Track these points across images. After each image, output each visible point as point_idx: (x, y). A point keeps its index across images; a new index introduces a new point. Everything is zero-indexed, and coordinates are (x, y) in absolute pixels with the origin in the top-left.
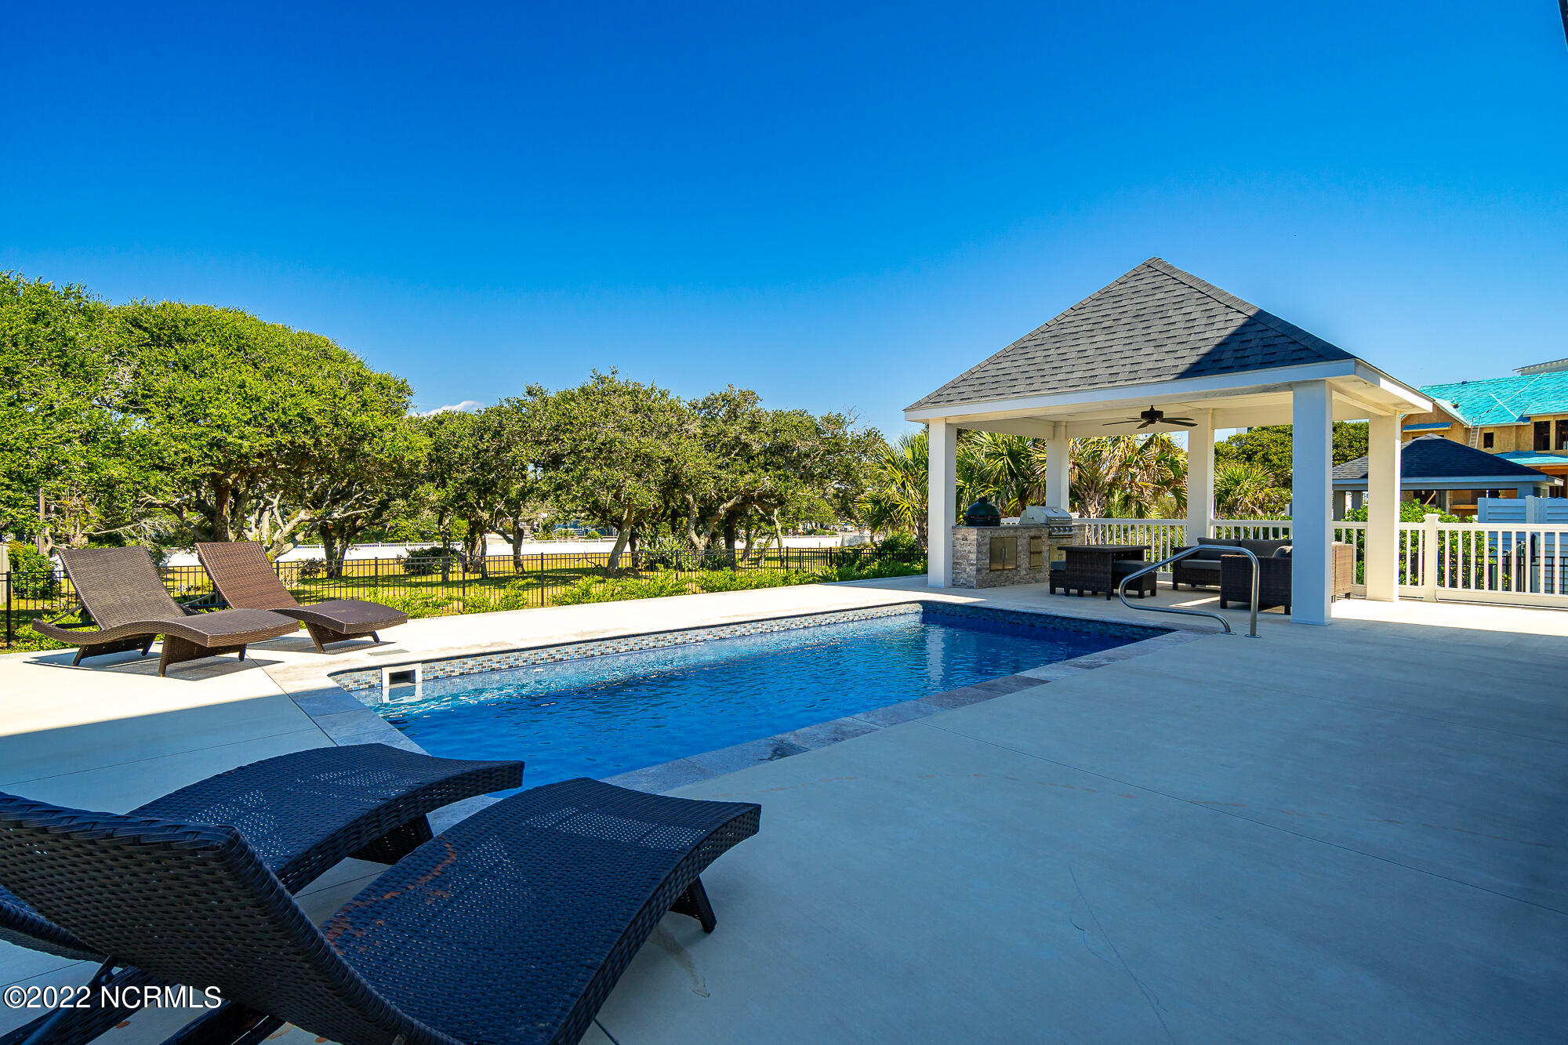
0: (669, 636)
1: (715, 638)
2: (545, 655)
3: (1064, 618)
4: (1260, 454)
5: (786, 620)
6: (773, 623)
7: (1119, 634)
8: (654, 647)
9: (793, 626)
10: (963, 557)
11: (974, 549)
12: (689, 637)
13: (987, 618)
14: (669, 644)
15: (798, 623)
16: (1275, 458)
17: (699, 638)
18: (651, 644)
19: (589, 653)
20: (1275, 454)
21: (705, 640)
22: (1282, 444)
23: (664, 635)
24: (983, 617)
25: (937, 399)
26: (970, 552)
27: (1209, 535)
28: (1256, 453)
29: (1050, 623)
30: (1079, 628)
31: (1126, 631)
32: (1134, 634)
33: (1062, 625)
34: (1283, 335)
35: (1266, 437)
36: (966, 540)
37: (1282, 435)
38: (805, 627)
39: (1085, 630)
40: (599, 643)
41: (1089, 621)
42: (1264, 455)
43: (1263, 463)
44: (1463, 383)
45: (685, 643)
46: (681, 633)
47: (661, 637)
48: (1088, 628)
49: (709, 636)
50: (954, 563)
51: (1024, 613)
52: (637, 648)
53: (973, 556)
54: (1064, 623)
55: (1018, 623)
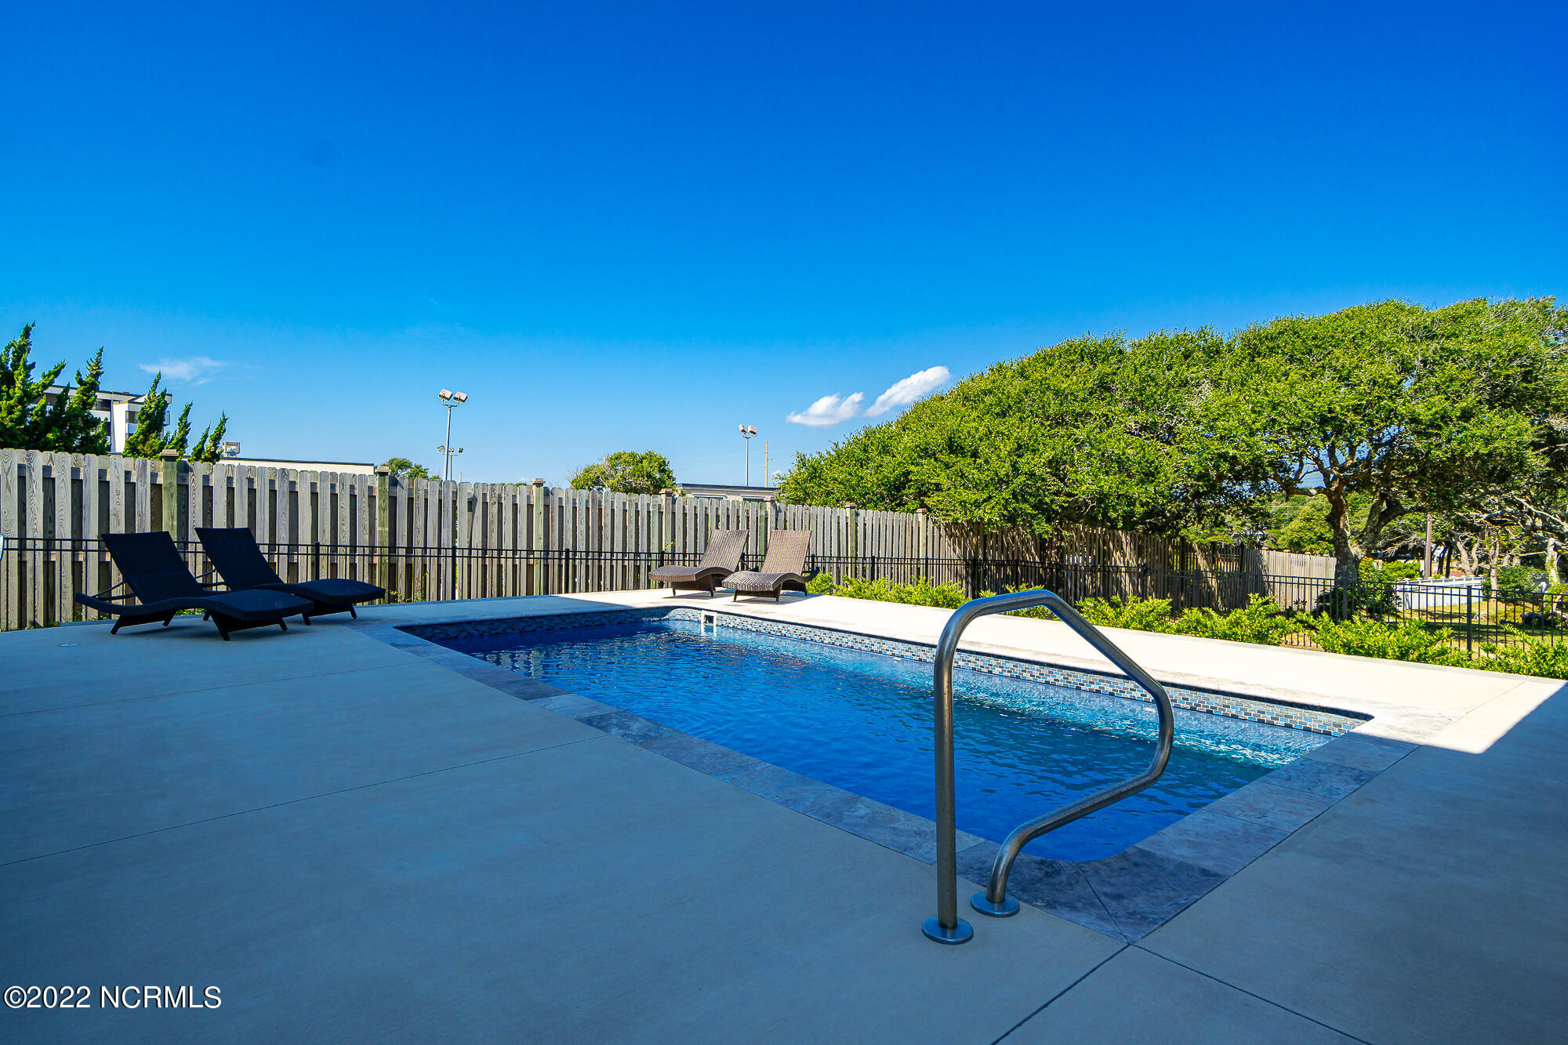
0: (867, 641)
1: (914, 658)
2: (776, 628)
5: (1015, 663)
6: (993, 661)
8: (852, 647)
9: (1027, 675)
12: (885, 647)
14: (866, 649)
15: (1036, 673)
17: (896, 652)
18: (850, 644)
19: (803, 636)
21: (902, 656)
23: (863, 638)
38: (1047, 683)
40: (810, 629)
45: (880, 652)
46: (879, 640)
47: (859, 638)
49: (907, 654)
52: (838, 643)
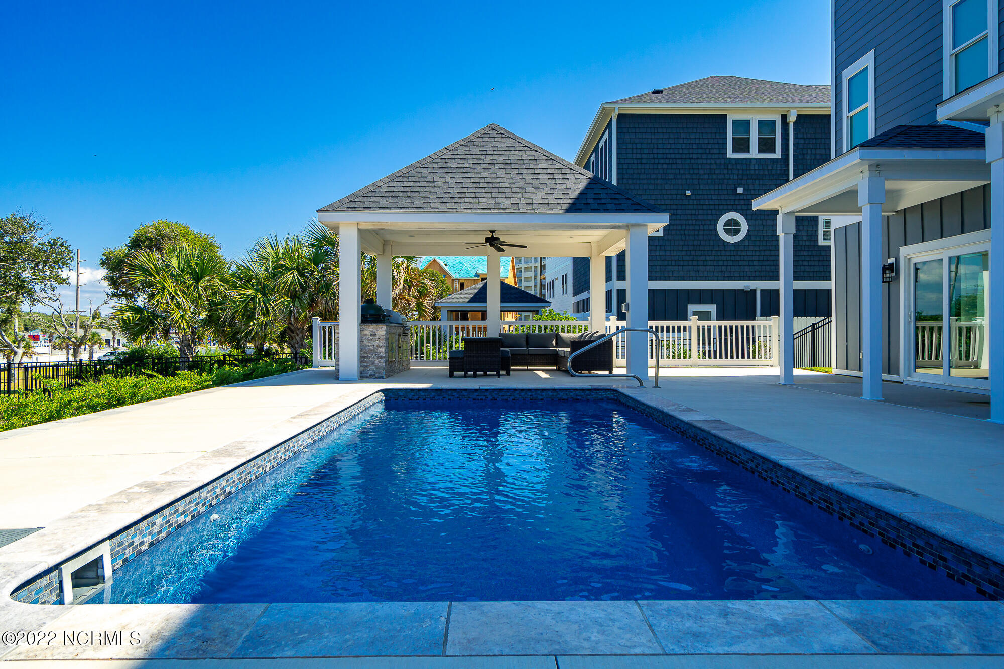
3: (522, 390)
7: (565, 397)
10: (371, 351)
11: (383, 343)
13: (452, 398)
24: (447, 397)
25: (350, 204)
26: (378, 346)
29: (510, 396)
30: (535, 396)
31: (572, 394)
32: (577, 396)
33: (520, 396)
34: (619, 194)
36: (375, 335)
39: (541, 397)
41: (543, 390)
48: (542, 396)
50: (362, 357)
51: (487, 390)
53: (382, 350)
54: (522, 394)
55: (482, 399)
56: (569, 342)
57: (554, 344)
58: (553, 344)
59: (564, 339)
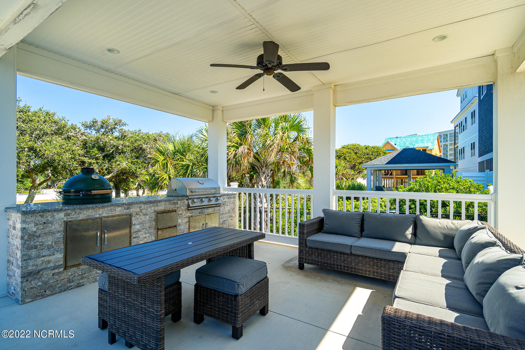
4: (343, 157)
16: (348, 158)
20: (348, 157)
22: (350, 153)
27: (332, 207)
28: (341, 156)
35: (345, 151)
37: (350, 150)
42: (344, 157)
43: (344, 160)
44: (397, 137)
56: (442, 238)
57: (409, 236)
58: (405, 237)
59: (429, 228)
